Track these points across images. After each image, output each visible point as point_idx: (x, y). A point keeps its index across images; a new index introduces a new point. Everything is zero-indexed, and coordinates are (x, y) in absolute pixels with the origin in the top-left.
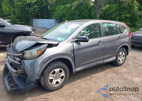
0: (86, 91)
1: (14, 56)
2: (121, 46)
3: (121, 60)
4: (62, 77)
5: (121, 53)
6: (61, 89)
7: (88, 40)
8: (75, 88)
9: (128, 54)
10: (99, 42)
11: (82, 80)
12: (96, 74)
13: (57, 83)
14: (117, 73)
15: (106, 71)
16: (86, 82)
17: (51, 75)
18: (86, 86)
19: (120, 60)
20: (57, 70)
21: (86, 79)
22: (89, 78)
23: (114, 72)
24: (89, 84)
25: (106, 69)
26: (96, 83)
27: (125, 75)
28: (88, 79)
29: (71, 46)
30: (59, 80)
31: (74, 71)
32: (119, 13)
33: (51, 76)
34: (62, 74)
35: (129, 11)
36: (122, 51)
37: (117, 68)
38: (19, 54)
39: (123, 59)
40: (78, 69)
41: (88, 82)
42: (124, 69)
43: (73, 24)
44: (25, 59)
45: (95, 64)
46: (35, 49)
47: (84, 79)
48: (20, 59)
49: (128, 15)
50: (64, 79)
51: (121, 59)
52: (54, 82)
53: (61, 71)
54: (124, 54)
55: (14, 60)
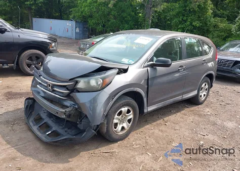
0: (164, 142)
1: (54, 86)
2: (206, 74)
3: (203, 96)
4: (129, 121)
5: (204, 84)
6: (127, 138)
7: (170, 65)
8: (147, 138)
9: (212, 86)
10: (180, 67)
11: (153, 126)
12: (170, 117)
13: (123, 128)
14: (200, 116)
15: (183, 112)
16: (161, 129)
17: (116, 116)
18: (161, 134)
19: (201, 96)
20: (124, 109)
21: (157, 124)
22: (162, 123)
23: (195, 114)
24: (166, 131)
25: (183, 110)
26: (175, 130)
27: (212, 119)
28: (160, 123)
29: (145, 73)
30: (125, 125)
31: (145, 111)
32: (183, 19)
33: (117, 119)
34: (130, 115)
35: (199, 16)
36: (205, 82)
37: (197, 107)
38: (67, 82)
39: (205, 94)
40: (151, 108)
41: (163, 128)
42: (208, 110)
43: (141, 37)
44: (79, 92)
45: (172, 101)
46: (97, 75)
47: (154, 123)
48: (68, 91)
49: (197, 24)
50: (131, 122)
51: (203, 93)
52: (119, 127)
53: (128, 112)
54: (207, 86)
55: (53, 91)
